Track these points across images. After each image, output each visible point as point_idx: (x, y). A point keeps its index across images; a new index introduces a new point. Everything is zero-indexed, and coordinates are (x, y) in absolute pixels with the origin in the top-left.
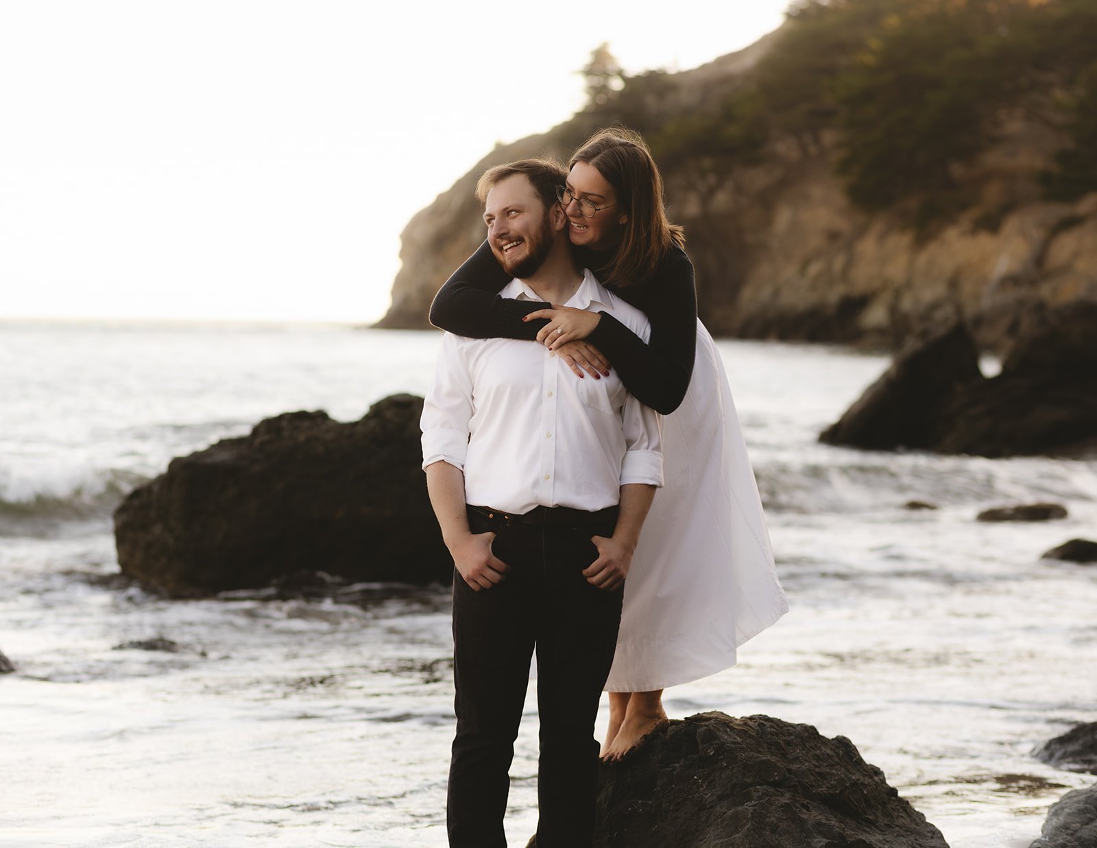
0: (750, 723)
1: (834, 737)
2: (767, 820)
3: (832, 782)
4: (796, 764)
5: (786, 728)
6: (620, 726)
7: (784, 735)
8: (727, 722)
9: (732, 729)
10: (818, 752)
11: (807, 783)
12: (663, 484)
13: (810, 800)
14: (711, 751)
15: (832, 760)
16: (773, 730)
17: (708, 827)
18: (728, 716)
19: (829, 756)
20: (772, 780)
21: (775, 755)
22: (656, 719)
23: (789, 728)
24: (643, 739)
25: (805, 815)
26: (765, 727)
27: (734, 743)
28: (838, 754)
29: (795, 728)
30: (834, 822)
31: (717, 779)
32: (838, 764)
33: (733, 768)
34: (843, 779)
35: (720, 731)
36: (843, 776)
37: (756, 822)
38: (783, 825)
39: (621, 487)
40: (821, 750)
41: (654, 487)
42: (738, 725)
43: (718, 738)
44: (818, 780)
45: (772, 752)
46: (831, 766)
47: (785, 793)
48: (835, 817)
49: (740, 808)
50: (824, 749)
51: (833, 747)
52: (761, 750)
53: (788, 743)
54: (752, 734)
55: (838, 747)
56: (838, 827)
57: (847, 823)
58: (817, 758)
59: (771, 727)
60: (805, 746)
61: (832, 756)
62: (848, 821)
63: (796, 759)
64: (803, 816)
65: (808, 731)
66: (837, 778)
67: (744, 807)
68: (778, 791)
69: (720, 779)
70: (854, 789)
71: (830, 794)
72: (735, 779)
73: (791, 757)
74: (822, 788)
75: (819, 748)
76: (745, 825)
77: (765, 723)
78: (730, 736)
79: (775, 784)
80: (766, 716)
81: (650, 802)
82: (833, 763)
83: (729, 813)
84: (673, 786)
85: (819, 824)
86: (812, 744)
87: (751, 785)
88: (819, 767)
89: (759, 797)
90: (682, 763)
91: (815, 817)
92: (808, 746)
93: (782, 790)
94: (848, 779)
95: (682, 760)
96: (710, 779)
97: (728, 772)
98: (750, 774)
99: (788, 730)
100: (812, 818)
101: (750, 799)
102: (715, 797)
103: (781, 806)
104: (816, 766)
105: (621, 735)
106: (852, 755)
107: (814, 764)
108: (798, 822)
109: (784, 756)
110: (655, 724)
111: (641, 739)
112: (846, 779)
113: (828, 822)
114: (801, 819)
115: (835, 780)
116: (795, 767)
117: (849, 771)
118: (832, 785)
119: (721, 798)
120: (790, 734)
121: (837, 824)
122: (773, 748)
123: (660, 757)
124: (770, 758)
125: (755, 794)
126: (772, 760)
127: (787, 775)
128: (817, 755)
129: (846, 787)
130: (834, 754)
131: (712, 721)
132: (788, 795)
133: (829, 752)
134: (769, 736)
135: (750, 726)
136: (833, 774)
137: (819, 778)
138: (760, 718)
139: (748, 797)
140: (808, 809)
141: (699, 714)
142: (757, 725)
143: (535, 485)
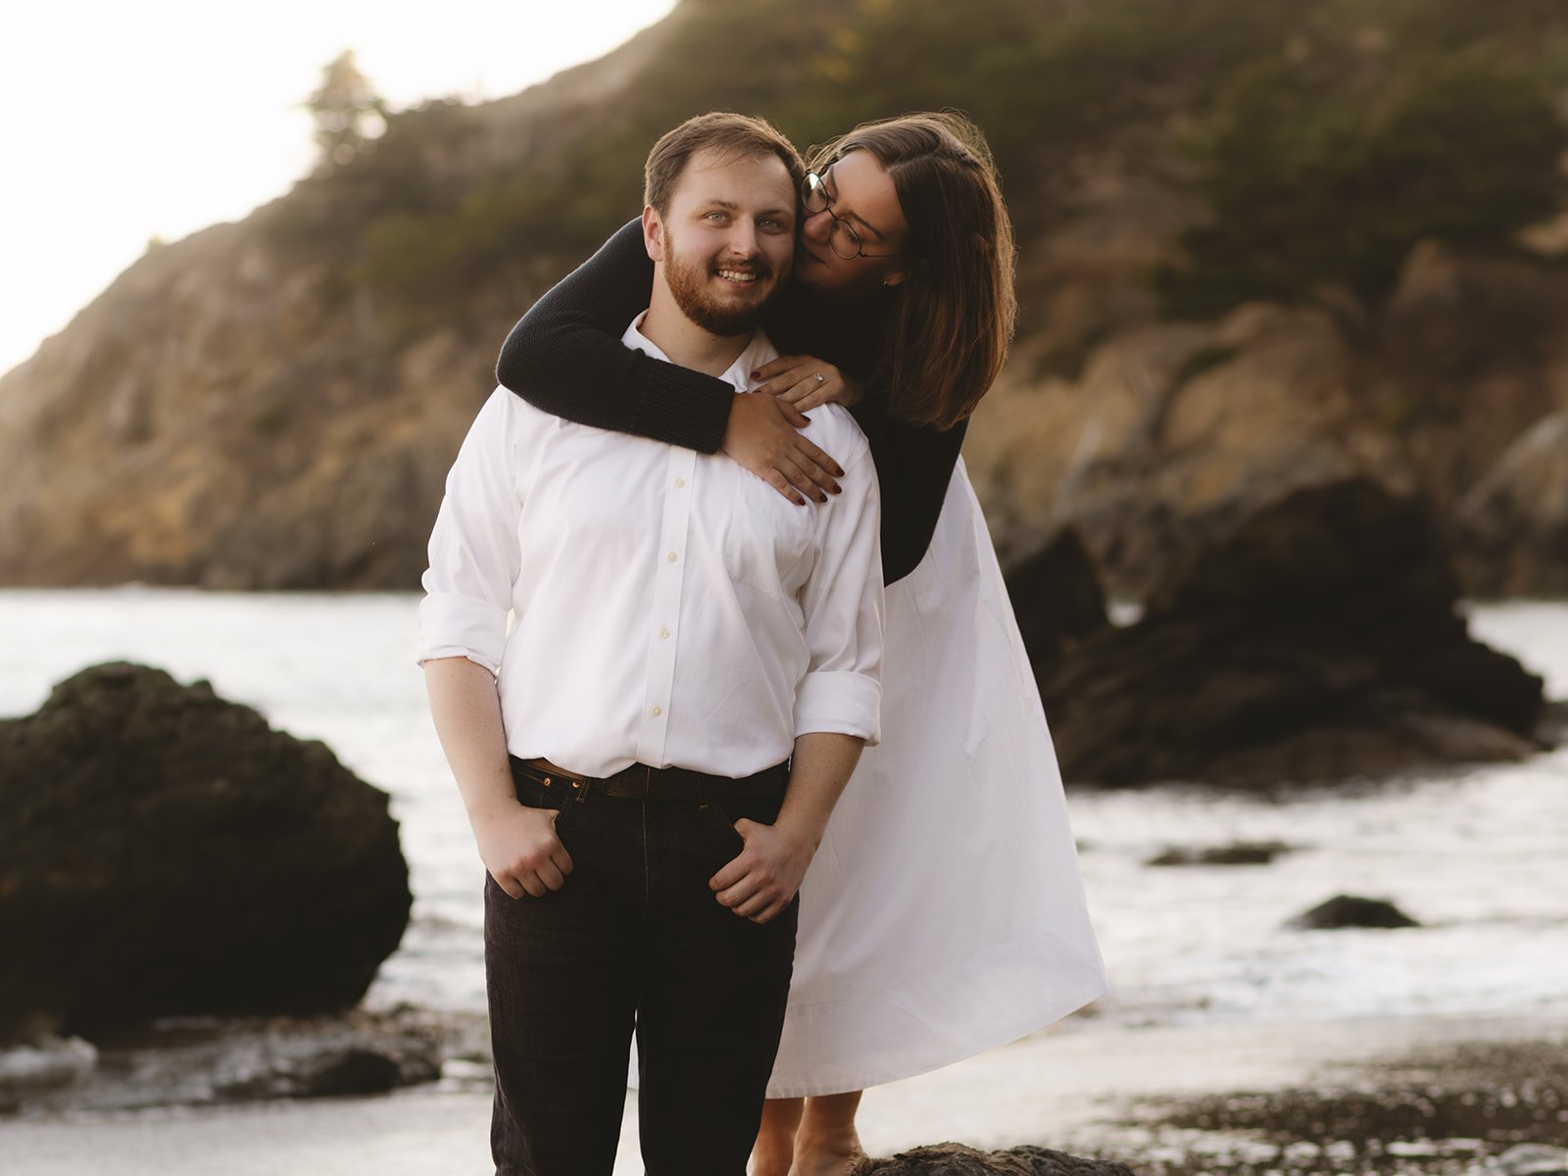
8: (969, 1160)
12: (878, 737)
18: (973, 1149)
22: (852, 1157)
26: (1044, 1167)
39: (796, 740)
41: (859, 742)
77: (1044, 1159)
80: (1042, 1148)
138: (1033, 1152)
141: (920, 1148)
142: (1030, 1164)
143: (633, 724)
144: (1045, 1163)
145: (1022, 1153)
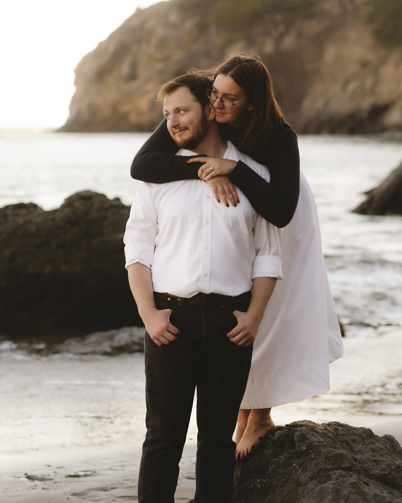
0: (329, 428)
1: (383, 435)
2: (342, 492)
3: (383, 466)
4: (359, 454)
5: (352, 431)
6: (244, 430)
7: (350, 435)
8: (313, 428)
9: (317, 432)
10: (373, 446)
11: (367, 467)
12: (282, 277)
13: (369, 479)
14: (304, 448)
15: (383, 451)
16: (344, 432)
17: (303, 497)
18: (314, 423)
19: (381, 449)
20: (344, 466)
21: (346, 449)
22: (267, 427)
23: (354, 431)
24: (259, 440)
25: (366, 489)
27: (319, 442)
28: (386, 447)
29: (358, 431)
30: (385, 494)
31: (308, 465)
32: (386, 454)
33: (318, 459)
34: (390, 464)
35: (309, 434)
36: (390, 462)
37: (334, 494)
38: (352, 497)
39: (252, 280)
40: (375, 445)
41: (275, 279)
42: (321, 429)
43: (308, 439)
44: (374, 466)
45: (343, 447)
46: (382, 455)
47: (353, 475)
48: (386, 489)
49: (324, 485)
50: (377, 444)
51: (383, 442)
52: (336, 446)
53: (354, 441)
54: (330, 435)
55: (386, 443)
56: (389, 497)
57: (394, 493)
58: (373, 450)
59: (342, 430)
60: (365, 443)
61: (383, 449)
62: (394, 491)
63: (359, 452)
64: (365, 490)
65: (366, 432)
66: (386, 463)
67: (327, 485)
68: (349, 474)
69: (311, 465)
70: (398, 470)
71: (382, 474)
72: (320, 466)
73: (356, 450)
74: (377, 470)
75: (374, 444)
76: (328, 496)
77: (338, 428)
78: (316, 437)
79: (346, 469)
80: (338, 423)
81: (265, 481)
82: (383, 453)
83: (317, 488)
84: (280, 470)
85: (376, 495)
86: (369, 441)
87: (331, 470)
88: (374, 456)
89: (336, 478)
90: (285, 455)
91: (373, 491)
92: (366, 443)
93: (351, 473)
94: (394, 463)
95: (285, 453)
96: (304, 465)
97: (315, 461)
98: (330, 462)
99: (353, 432)
100: (371, 491)
101: (330, 479)
102: (307, 478)
103: (351, 484)
104: (372, 456)
105: (245, 436)
106: (395, 447)
107: (371, 455)
108: (362, 494)
109: (351, 449)
110: (267, 429)
111: (258, 439)
112: (392, 464)
113: (382, 494)
114: (364, 492)
115: (385, 465)
116: (358, 457)
117: (394, 459)
118: (383, 468)
119: (311, 478)
120: (355, 435)
121: (388, 495)
122: (344, 444)
123: (270, 451)
124: (342, 452)
125: (334, 477)
126: (344, 453)
127: (354, 463)
128: (373, 449)
129: (392, 469)
130: (384, 448)
131: (304, 428)
132: (355, 476)
133: (380, 446)
134: (341, 437)
135: (330, 431)
136: (384, 461)
137: (374, 464)
138: (335, 425)
139: (329, 478)
140: (368, 485)
141: (295, 422)
142: (333, 430)
143: (198, 280)
144: (338, 429)
145: (331, 425)
